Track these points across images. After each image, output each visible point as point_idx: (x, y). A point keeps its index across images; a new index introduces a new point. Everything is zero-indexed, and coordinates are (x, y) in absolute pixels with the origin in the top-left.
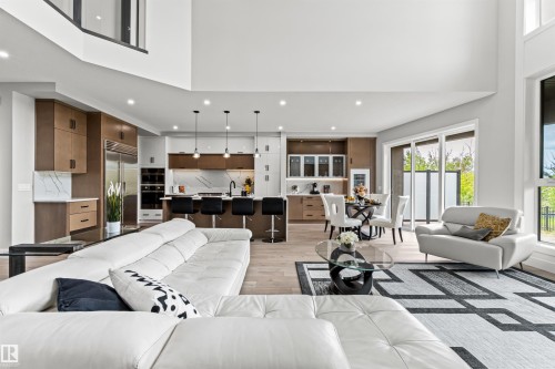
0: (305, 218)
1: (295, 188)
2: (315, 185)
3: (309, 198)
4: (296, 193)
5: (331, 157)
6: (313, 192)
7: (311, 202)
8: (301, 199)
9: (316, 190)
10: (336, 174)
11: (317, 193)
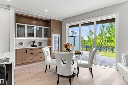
0: (29, 61)
1: (21, 44)
2: (34, 42)
3: (31, 49)
4: (22, 47)
5: (43, 27)
6: (33, 46)
7: (32, 52)
8: (26, 50)
9: (35, 44)
10: (45, 37)
11: (36, 46)
